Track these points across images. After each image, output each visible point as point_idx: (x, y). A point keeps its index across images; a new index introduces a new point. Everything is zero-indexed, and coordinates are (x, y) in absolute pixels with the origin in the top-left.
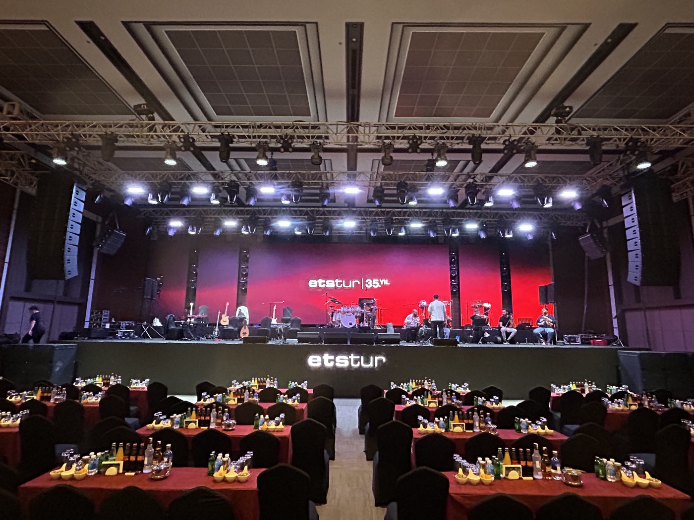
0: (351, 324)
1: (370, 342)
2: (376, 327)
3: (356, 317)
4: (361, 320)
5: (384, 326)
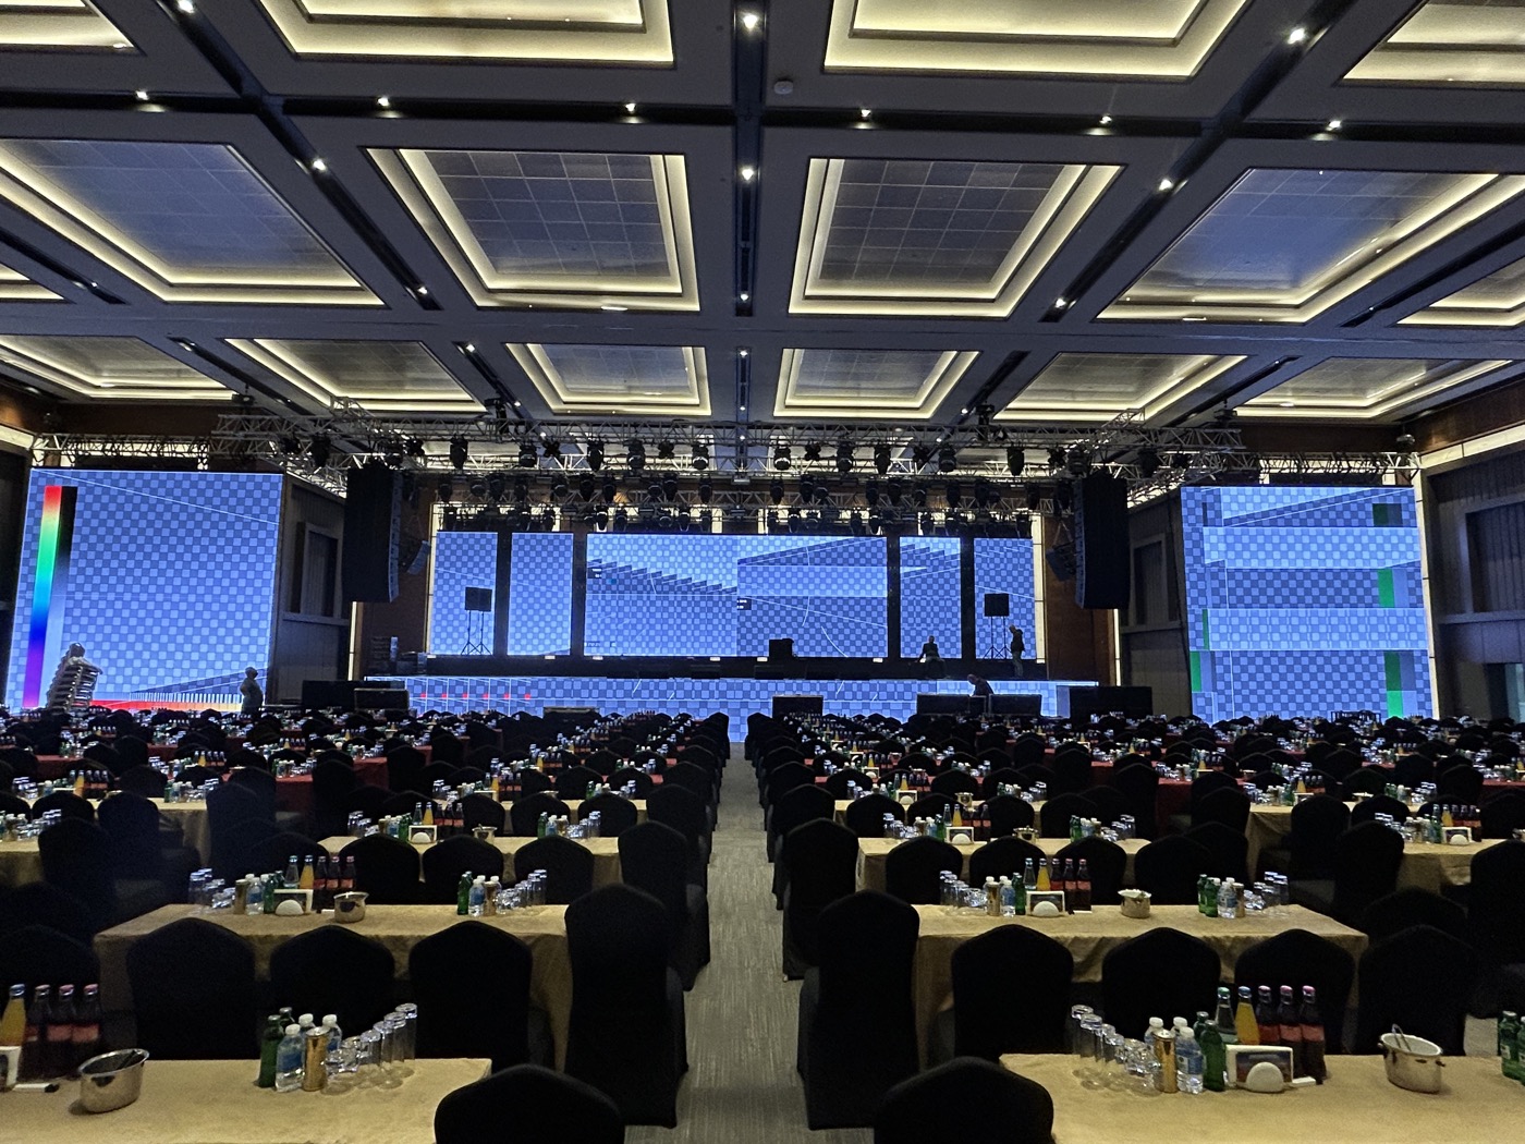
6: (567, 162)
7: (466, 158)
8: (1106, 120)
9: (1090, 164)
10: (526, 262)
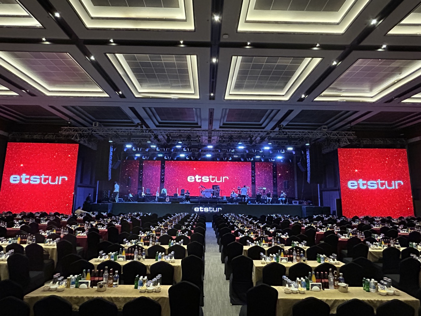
0: (209, 196)
1: (216, 203)
2: (219, 197)
3: (211, 193)
4: (213, 195)
5: (223, 197)
6: (163, 57)
7: (134, 56)
8: (318, 45)
9: (313, 58)
10: (150, 85)
